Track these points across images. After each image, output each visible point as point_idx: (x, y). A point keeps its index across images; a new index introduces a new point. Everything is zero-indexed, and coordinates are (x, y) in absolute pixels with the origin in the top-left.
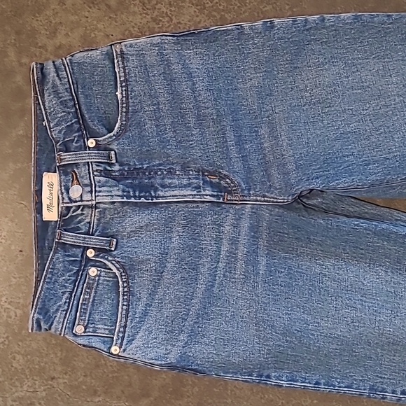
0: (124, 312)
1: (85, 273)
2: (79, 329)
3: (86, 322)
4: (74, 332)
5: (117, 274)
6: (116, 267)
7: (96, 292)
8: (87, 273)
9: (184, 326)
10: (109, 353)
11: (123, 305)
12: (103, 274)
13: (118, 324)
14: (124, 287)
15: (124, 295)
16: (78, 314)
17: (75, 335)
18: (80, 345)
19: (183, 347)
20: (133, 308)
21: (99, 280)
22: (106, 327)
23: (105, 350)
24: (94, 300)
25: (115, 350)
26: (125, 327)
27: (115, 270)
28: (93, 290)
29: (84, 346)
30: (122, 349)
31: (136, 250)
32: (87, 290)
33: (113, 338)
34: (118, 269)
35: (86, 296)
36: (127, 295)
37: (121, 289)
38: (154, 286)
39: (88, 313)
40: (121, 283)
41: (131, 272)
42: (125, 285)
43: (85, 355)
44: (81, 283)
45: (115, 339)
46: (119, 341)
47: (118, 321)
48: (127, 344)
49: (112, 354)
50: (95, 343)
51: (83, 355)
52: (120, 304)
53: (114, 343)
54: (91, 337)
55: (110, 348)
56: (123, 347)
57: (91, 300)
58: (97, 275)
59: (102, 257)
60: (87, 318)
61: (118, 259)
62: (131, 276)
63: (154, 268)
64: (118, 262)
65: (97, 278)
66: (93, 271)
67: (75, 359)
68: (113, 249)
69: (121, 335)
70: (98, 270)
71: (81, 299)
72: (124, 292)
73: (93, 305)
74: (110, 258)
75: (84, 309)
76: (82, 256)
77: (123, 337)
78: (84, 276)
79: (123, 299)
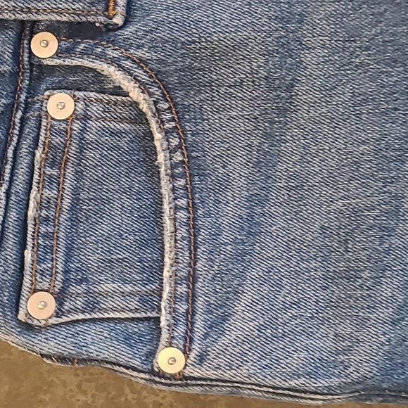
0: (183, 232)
1: (32, 114)
2: (39, 306)
3: (60, 277)
4: (21, 316)
5: (144, 107)
6: (136, 79)
7: (79, 175)
8: (42, 115)
9: (387, 252)
10: (152, 372)
11: (176, 208)
12: (95, 109)
13: (166, 274)
14: (172, 151)
15: (173, 177)
16: (28, 254)
17: (28, 327)
18: (49, 357)
19: (394, 323)
20: (208, 215)
21: (83, 130)
22: (128, 288)
23: (136, 363)
24: (76, 201)
25: (169, 359)
26: (192, 278)
27: (135, 94)
28: (70, 171)
29: (62, 359)
30: (192, 355)
31: (195, 16)
32: (49, 171)
33: (158, 320)
34: (144, 87)
35: (47, 193)
36: (183, 175)
37: (161, 157)
38: (267, 136)
39: (62, 248)
40: (158, 136)
41: (187, 95)
42: (175, 142)
43: (73, 382)
44: (24, 150)
45: (163, 323)
46: (181, 329)
47: (167, 261)
48: (206, 336)
49: (161, 374)
50: (99, 343)
51: (64, 384)
52: (166, 207)
53: (165, 336)
54: (81, 327)
55: (152, 354)
56: (196, 348)
57: (66, 203)
58: (75, 116)
59: (83, 54)
60: (60, 267)
61: (139, 53)
62: (187, 109)
63: (263, 73)
64: (141, 63)
65: (76, 126)
66: (60, 105)
67: (41, 396)
68: (118, 20)
69: (182, 307)
70: (76, 100)
71: (32, 204)
72: (173, 167)
73: (74, 221)
74: (111, 53)
75: (46, 236)
76: (16, 56)
77: (191, 313)
78: (32, 123)
79: (173, 190)
